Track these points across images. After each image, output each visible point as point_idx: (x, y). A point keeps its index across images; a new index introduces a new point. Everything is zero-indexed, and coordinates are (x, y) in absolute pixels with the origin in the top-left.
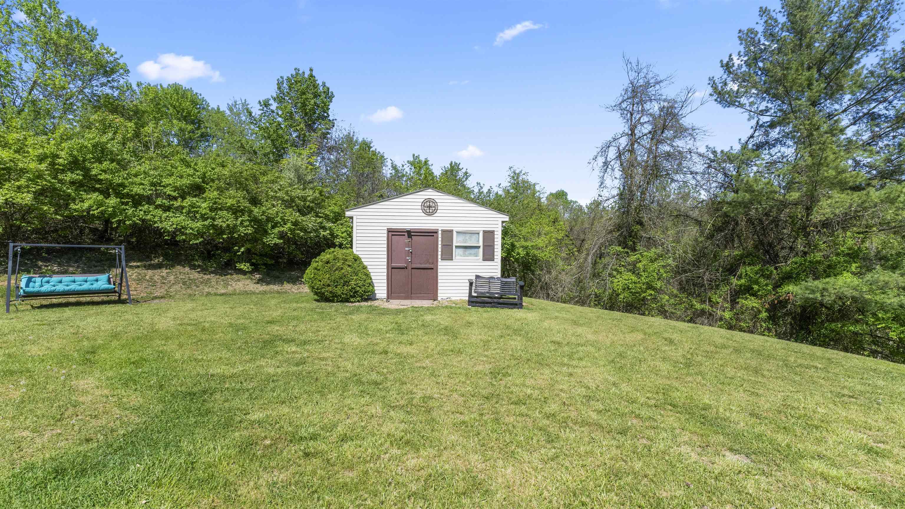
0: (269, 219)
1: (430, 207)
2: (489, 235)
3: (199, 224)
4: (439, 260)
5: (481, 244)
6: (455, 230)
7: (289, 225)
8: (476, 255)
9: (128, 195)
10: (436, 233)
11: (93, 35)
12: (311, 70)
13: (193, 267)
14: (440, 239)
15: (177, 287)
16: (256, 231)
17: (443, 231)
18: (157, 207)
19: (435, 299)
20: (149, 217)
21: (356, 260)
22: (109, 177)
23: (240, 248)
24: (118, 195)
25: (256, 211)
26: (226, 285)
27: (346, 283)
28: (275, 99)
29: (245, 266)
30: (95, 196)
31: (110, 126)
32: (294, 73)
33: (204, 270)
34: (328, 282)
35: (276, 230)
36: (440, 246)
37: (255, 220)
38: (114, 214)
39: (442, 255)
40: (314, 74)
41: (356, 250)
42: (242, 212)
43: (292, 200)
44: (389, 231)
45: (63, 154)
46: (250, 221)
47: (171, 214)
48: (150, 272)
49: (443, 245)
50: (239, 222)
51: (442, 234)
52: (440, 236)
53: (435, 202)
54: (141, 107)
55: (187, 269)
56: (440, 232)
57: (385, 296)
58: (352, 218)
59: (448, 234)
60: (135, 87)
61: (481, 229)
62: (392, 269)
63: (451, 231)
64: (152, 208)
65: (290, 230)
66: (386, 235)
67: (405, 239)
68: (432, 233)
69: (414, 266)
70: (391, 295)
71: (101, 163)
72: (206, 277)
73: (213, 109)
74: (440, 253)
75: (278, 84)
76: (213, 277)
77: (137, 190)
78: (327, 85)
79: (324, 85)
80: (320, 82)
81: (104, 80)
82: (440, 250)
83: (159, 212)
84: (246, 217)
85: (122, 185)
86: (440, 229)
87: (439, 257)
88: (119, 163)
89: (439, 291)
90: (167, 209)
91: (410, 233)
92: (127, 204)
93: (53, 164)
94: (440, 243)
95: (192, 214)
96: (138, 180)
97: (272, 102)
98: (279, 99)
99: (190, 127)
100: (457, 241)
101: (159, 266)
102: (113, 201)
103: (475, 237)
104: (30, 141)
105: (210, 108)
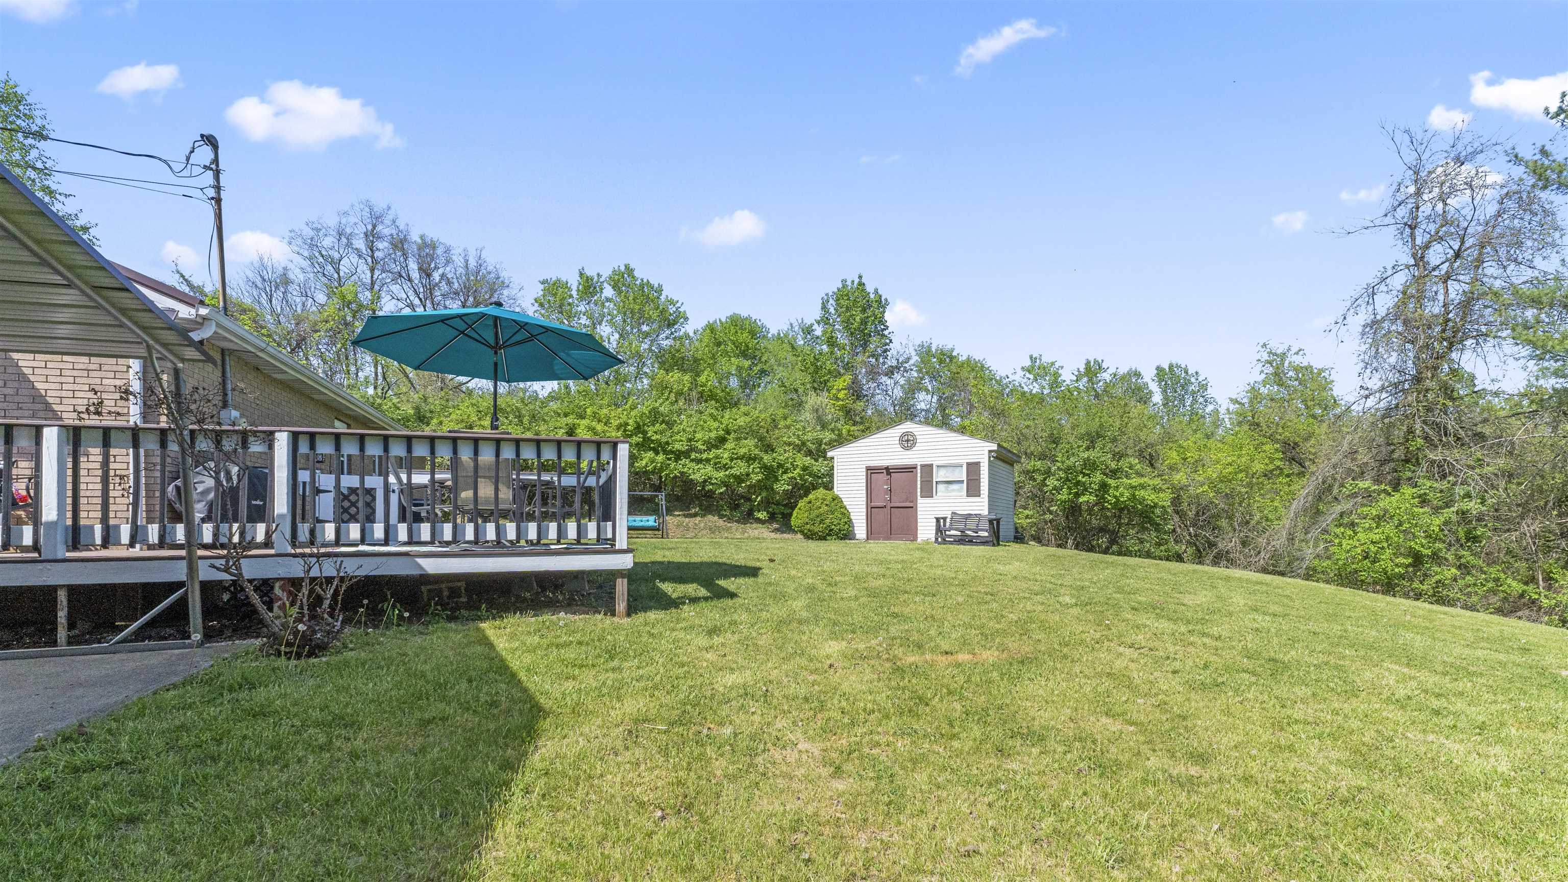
0: (780, 466)
1: (908, 441)
2: (973, 468)
3: (721, 474)
4: (919, 497)
5: (964, 478)
6: (935, 464)
7: (798, 470)
8: (960, 490)
9: (672, 452)
10: (915, 468)
11: (660, 290)
12: (860, 277)
13: (721, 516)
14: (919, 475)
15: (704, 532)
16: (767, 478)
17: (922, 466)
18: (692, 460)
19: (915, 538)
20: (686, 470)
21: (834, 500)
22: (658, 437)
23: (757, 497)
24: (665, 452)
25: (767, 458)
26: (744, 532)
27: (822, 522)
28: (818, 323)
29: (762, 515)
30: (650, 454)
31: (666, 387)
32: (840, 286)
33: (730, 519)
34: (807, 520)
35: (785, 477)
36: (919, 483)
37: (765, 467)
38: (661, 470)
39: (921, 492)
40: (863, 280)
41: (838, 489)
42: (754, 459)
43: (804, 444)
44: (868, 469)
45: (631, 422)
46: (761, 468)
47: (702, 466)
48: (687, 519)
49: (922, 482)
50: (751, 470)
51: (921, 469)
52: (919, 471)
53: (914, 436)
54: (699, 355)
55: (716, 518)
56: (919, 467)
57: (864, 536)
58: (833, 458)
59: (928, 469)
60: (691, 334)
61: (964, 461)
62: (871, 509)
63: (931, 465)
64: (688, 461)
65: (800, 475)
66: (864, 474)
67: (884, 477)
68: (911, 469)
69: (893, 505)
70: (871, 534)
71: (654, 425)
72: (729, 525)
73: (773, 335)
74: (919, 490)
75: (823, 303)
76: (734, 525)
77: (678, 446)
78: (880, 292)
79: (876, 291)
80: (870, 288)
81: (668, 332)
82: (919, 486)
83: (693, 464)
84: (756, 465)
85: (667, 443)
86: (919, 464)
87: (919, 494)
88: (667, 423)
89: (919, 532)
90: (699, 461)
91: (888, 470)
92: (669, 459)
93: (625, 431)
94: (919, 479)
95: (718, 466)
96: (678, 437)
97: (816, 326)
98: (824, 320)
99: (747, 363)
100: (939, 475)
101: (695, 515)
102: (661, 458)
103: (958, 470)
104: (613, 414)
105: (770, 335)
